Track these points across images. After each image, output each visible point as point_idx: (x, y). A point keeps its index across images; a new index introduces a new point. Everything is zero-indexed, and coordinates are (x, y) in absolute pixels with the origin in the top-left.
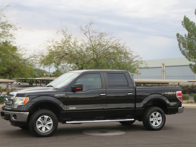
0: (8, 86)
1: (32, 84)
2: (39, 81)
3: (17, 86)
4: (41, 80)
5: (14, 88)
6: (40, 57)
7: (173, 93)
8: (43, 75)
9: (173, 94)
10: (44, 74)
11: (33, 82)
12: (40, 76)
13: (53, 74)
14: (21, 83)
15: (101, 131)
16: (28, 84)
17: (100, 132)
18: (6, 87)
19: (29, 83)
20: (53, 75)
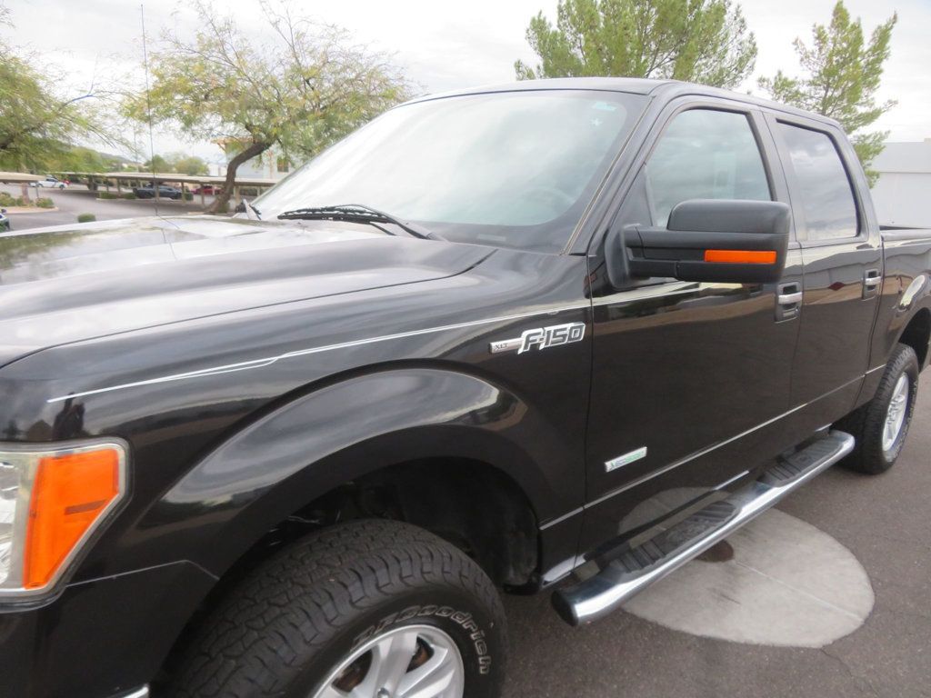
0: (25, 193)
1: (95, 188)
2: (114, 181)
3: (56, 192)
4: (118, 178)
5: (46, 196)
6: (119, 98)
8: (122, 168)
10: (125, 166)
11: (99, 182)
12: (116, 170)
13: (145, 165)
14: (66, 185)
16: (85, 188)
18: (21, 194)
19: (89, 186)
20: (147, 167)
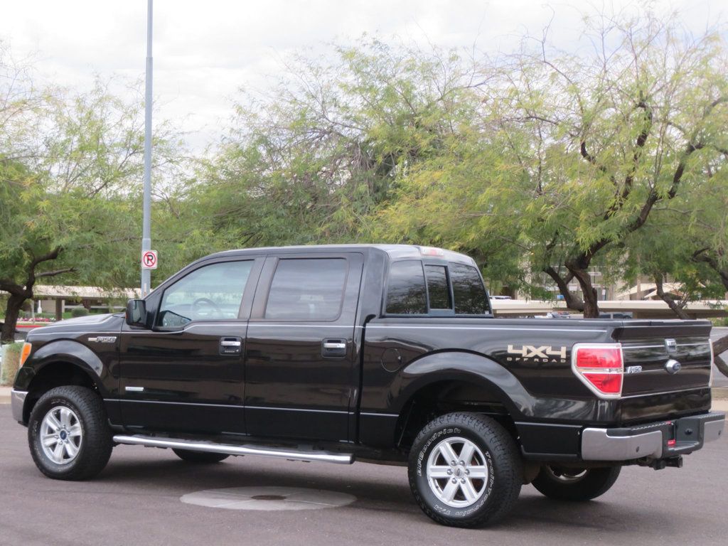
7: (550, 351)
9: (551, 357)
15: (259, 494)
17: (254, 498)
